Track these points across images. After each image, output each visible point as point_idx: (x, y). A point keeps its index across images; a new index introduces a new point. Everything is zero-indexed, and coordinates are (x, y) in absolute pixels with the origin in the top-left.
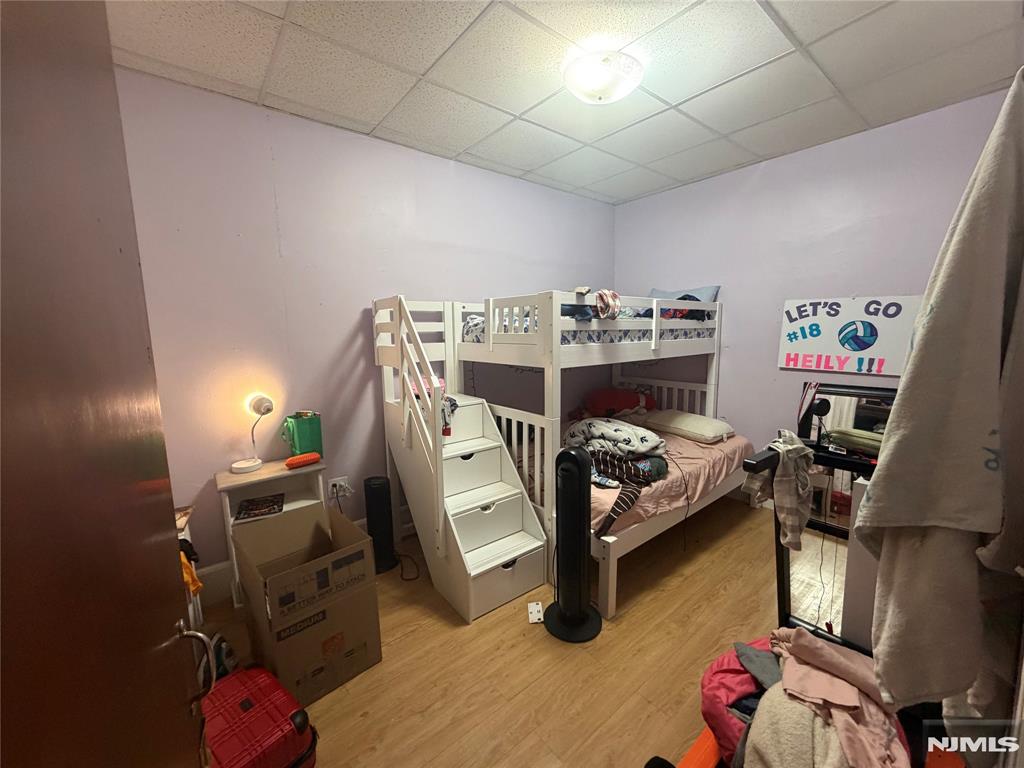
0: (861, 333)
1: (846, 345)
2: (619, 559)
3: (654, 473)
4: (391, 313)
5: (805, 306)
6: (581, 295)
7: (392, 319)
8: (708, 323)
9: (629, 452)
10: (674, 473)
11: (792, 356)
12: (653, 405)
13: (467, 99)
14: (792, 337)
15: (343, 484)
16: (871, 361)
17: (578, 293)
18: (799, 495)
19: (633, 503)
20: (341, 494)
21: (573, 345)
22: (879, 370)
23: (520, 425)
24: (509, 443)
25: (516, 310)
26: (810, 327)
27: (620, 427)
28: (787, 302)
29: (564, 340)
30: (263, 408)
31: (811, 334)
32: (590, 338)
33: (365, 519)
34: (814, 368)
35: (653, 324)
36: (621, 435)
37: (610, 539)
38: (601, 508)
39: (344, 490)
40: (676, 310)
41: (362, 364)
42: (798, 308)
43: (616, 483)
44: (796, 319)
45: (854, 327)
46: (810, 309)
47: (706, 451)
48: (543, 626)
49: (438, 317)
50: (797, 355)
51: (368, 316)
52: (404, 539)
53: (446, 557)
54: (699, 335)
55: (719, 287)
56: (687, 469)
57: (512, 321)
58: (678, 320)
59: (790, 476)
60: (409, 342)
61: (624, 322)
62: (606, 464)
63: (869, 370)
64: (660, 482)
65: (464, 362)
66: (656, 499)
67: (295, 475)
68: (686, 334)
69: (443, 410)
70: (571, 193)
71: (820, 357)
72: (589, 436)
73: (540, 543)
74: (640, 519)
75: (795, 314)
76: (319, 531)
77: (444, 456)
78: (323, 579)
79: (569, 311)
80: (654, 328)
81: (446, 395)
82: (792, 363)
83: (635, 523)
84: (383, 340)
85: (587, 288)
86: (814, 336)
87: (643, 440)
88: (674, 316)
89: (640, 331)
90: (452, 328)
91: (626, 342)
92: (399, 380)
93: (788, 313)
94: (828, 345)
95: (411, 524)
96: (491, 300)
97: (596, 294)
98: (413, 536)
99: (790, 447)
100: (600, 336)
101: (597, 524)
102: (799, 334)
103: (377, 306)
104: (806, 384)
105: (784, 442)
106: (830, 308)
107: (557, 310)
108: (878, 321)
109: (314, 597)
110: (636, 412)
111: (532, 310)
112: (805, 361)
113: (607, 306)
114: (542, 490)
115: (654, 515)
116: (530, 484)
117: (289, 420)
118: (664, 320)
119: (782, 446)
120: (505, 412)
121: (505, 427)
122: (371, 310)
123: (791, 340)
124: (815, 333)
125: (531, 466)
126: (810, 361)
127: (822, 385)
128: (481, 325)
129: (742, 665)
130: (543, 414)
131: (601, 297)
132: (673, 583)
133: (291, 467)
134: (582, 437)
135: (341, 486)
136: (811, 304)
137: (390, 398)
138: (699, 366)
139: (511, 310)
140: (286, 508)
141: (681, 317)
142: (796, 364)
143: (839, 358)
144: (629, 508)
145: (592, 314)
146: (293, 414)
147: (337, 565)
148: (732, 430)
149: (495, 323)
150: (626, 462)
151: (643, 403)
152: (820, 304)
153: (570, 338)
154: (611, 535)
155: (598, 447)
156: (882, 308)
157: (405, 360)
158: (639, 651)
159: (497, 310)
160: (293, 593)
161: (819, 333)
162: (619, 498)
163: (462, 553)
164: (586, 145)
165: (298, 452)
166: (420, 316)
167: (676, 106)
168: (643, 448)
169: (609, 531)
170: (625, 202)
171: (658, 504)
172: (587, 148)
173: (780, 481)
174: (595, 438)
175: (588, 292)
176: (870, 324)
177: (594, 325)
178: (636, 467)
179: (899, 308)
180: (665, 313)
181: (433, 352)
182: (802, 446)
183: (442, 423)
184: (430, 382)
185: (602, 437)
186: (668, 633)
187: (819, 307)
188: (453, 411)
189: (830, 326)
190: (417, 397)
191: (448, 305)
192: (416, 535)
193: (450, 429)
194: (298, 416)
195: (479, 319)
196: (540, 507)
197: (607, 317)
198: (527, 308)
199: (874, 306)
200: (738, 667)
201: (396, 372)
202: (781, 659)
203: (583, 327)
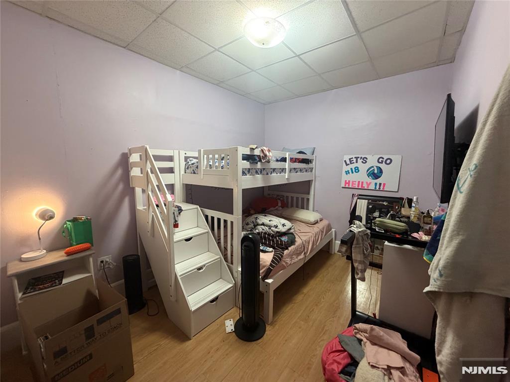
0: (376, 172)
1: (370, 177)
2: (274, 291)
3: (290, 242)
4: (140, 156)
5: (352, 158)
6: (252, 149)
7: (141, 159)
8: (310, 165)
9: (277, 232)
10: (298, 241)
11: (347, 182)
12: (285, 205)
13: (188, 34)
14: (347, 173)
15: (108, 260)
16: (380, 184)
17: (250, 148)
18: (364, 253)
19: (280, 260)
20: (107, 266)
21: (248, 176)
22: (383, 188)
23: (219, 220)
24: (213, 229)
25: (217, 156)
26: (355, 168)
27: (272, 219)
28: (345, 156)
29: (244, 173)
30: (47, 216)
31: (355, 172)
32: (257, 172)
33: (123, 280)
34: (356, 187)
35: (287, 165)
36: (273, 223)
37: (270, 281)
38: (265, 264)
39: (109, 264)
40: (296, 159)
41: (121, 186)
42: (350, 159)
43: (271, 249)
44: (349, 164)
45: (373, 168)
46: (355, 160)
47: (311, 228)
48: (234, 334)
49: (170, 159)
50: (349, 181)
51: (125, 158)
52: (149, 289)
53: (176, 301)
54: (306, 171)
55: (315, 148)
56: (304, 238)
57: (214, 162)
58: (297, 163)
59: (360, 244)
60: (152, 172)
61: (274, 165)
62: (265, 239)
63: (379, 188)
64: (293, 247)
65: (186, 184)
66: (291, 256)
67: (72, 259)
68: (301, 170)
69: (174, 213)
70: (243, 96)
71: (359, 182)
72: (256, 224)
73: (231, 285)
74: (284, 268)
75: (348, 162)
76: (89, 294)
77: (175, 240)
78: (90, 333)
79: (246, 158)
80: (287, 167)
81: (176, 204)
82: (347, 185)
83: (282, 270)
84: (135, 172)
85: (256, 146)
86: (356, 172)
87: (284, 225)
88: (295, 162)
89: (280, 169)
90: (179, 165)
91: (274, 174)
92: (145, 196)
93: (345, 161)
94: (362, 177)
95: (153, 280)
96: (202, 150)
97: (260, 149)
98: (155, 287)
99: (360, 230)
100: (261, 171)
101: (263, 272)
102: (350, 171)
103: (131, 151)
104: (353, 194)
105: (357, 227)
106: (363, 160)
107: (240, 157)
108: (383, 166)
109: (83, 346)
110: (277, 209)
111: (226, 156)
112: (353, 184)
113: (266, 156)
114: (232, 255)
115: (290, 264)
116: (225, 252)
117: (68, 223)
118: (291, 163)
119: (356, 229)
120: (211, 213)
121: (210, 221)
122: (127, 154)
123: (347, 174)
124: (357, 171)
125: (226, 241)
126: (355, 184)
127: (360, 195)
128: (196, 164)
129: (342, 347)
130: (233, 214)
131: (262, 151)
132: (299, 298)
133: (68, 254)
134: (252, 224)
135: (107, 262)
136: (355, 158)
137: (140, 207)
138: (306, 186)
139: (214, 156)
140: (65, 281)
141: (299, 162)
142: (349, 185)
143: (367, 183)
144: (279, 262)
145: (258, 160)
146: (71, 218)
147: (100, 322)
148: (322, 217)
149: (204, 163)
150: (276, 237)
151: (280, 204)
152: (359, 157)
153: (246, 172)
154: (270, 278)
155: (261, 230)
156: (384, 160)
157: (150, 185)
158: (286, 341)
159: (205, 156)
160: (66, 347)
161: (359, 171)
162: (274, 258)
163: (186, 296)
164: (253, 71)
165: (74, 243)
166: (158, 158)
167: (299, 55)
168: (283, 230)
169: (269, 277)
170: (270, 103)
171: (292, 258)
172: (253, 72)
173: (356, 247)
174: (260, 225)
175: (256, 148)
176: (380, 167)
177: (259, 165)
178: (281, 239)
179: (391, 160)
180: (292, 160)
181: (166, 179)
182: (365, 229)
183: (173, 221)
184: (165, 197)
185: (263, 224)
186: (300, 328)
187: (359, 159)
188: (179, 213)
189: (363, 168)
190: (157, 206)
191: (176, 152)
192: (157, 285)
193: (178, 224)
194: (75, 220)
195: (195, 161)
196: (231, 265)
197: (266, 162)
198: (223, 155)
199: (381, 159)
200: (341, 349)
201: (144, 191)
202: (362, 343)
203: (254, 166)
